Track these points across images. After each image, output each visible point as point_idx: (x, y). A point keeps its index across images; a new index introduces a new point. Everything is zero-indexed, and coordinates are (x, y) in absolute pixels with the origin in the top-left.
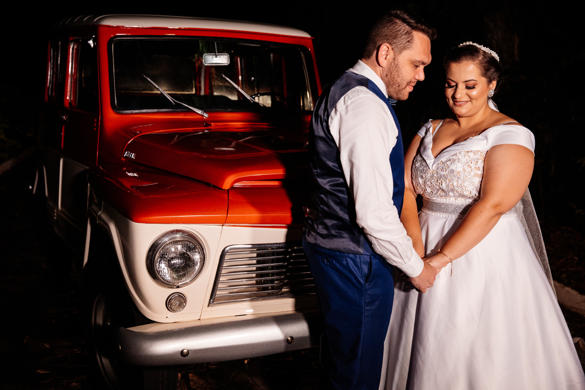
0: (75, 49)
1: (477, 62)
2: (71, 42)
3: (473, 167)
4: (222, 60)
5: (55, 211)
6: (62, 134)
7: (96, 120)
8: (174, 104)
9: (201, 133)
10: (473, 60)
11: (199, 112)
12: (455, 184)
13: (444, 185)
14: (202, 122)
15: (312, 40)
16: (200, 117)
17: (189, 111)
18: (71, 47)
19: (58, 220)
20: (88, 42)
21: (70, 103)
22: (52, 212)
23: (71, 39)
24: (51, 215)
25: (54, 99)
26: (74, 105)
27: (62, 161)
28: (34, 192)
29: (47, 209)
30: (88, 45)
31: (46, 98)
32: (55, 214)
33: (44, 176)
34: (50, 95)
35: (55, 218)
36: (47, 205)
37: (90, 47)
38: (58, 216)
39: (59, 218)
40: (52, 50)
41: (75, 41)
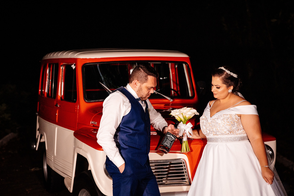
0: (63, 70)
1: (221, 78)
2: (61, 65)
3: (226, 121)
5: (53, 157)
6: (57, 114)
7: (76, 106)
10: (219, 77)
12: (219, 129)
13: (214, 129)
15: (189, 58)
18: (61, 68)
19: (54, 161)
20: (72, 66)
21: (61, 98)
22: (50, 158)
23: (62, 64)
24: (50, 159)
25: (50, 95)
26: (63, 98)
27: (57, 129)
28: (37, 149)
29: (47, 156)
30: (72, 68)
31: (46, 95)
32: (52, 158)
33: (45, 138)
34: (48, 94)
35: (52, 160)
36: (47, 154)
37: (73, 69)
38: (54, 159)
39: (55, 160)
40: (49, 68)
41: (64, 65)
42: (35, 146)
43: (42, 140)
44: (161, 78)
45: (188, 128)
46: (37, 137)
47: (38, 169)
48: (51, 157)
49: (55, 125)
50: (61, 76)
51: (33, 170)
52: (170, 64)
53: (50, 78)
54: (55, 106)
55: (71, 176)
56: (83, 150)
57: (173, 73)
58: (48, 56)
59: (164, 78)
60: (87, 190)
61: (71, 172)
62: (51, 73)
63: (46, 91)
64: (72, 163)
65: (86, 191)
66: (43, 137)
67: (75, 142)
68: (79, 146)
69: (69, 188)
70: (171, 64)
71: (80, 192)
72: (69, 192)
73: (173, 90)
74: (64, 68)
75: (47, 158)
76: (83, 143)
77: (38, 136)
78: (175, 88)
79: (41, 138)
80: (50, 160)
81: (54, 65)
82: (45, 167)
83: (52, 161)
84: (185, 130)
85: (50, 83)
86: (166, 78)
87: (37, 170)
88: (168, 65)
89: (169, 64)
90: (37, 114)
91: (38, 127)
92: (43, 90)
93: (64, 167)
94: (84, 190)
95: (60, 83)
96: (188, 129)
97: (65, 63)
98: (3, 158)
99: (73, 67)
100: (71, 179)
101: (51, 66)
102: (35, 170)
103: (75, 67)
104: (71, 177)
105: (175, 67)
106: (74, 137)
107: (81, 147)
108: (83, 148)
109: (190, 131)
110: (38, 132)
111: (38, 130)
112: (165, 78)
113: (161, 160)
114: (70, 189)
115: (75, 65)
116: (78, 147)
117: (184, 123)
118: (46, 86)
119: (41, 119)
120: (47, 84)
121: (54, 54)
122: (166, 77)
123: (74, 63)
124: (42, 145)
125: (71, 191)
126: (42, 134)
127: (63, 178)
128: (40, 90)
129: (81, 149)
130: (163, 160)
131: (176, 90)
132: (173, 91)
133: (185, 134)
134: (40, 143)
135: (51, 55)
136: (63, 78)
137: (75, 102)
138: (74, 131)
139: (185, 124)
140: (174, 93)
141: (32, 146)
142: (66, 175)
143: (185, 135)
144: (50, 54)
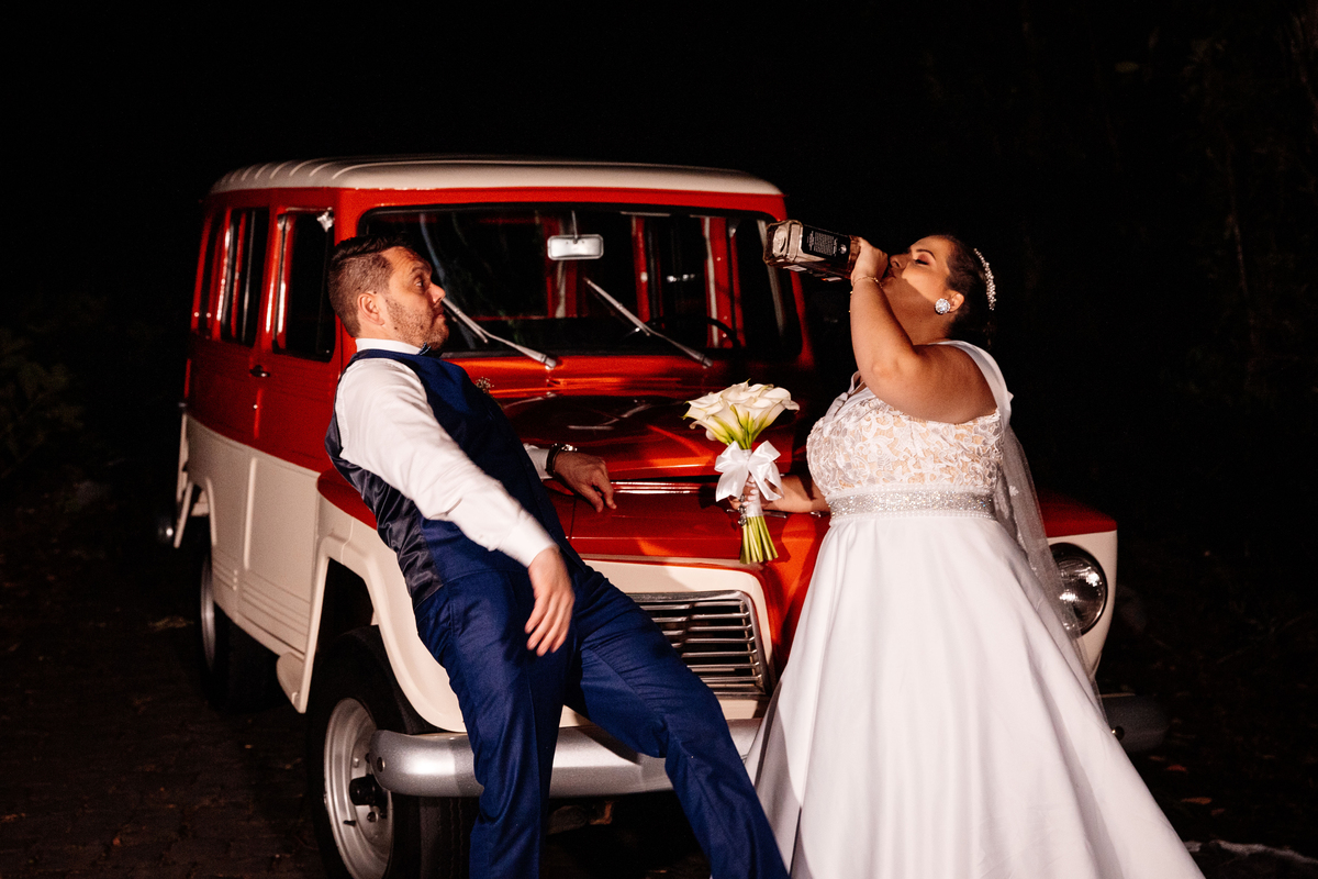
0: (287, 232)
2: (280, 217)
4: (587, 248)
5: (236, 572)
6: (256, 407)
7: (330, 373)
8: (486, 341)
9: (540, 398)
11: (537, 357)
14: (538, 377)
15: (784, 199)
16: (538, 367)
17: (514, 355)
18: (280, 226)
19: (242, 590)
20: (319, 219)
21: (275, 343)
22: (227, 577)
23: (280, 211)
24: (224, 583)
25: (234, 332)
26: (282, 344)
27: (255, 463)
28: (177, 543)
29: (215, 571)
30: (320, 225)
31: (217, 333)
32: (235, 580)
33: (208, 502)
34: (225, 326)
35: (235, 588)
36: (214, 564)
37: (323, 229)
38: (241, 581)
39: (245, 587)
40: (232, 228)
41: (289, 215)
42: (169, 532)
43: (199, 510)
44: (672, 279)
45: (762, 462)
46: (179, 496)
47: (181, 623)
48: (230, 575)
49: (247, 448)
50: (276, 257)
51: (160, 624)
52: (707, 220)
53: (237, 267)
54: (250, 375)
55: (303, 650)
56: (349, 544)
57: (719, 259)
58: (232, 180)
59: (682, 277)
60: (361, 703)
61: (302, 634)
62: (239, 248)
63: (219, 317)
64: (308, 599)
65: (361, 710)
66: (203, 497)
67: (322, 515)
68: (338, 532)
69: (294, 695)
70: (711, 220)
71: (337, 710)
72: (292, 709)
73: (716, 323)
74: (288, 228)
75: (214, 578)
76: (353, 519)
77: (184, 493)
78: (726, 318)
79: (195, 499)
80: (225, 588)
81: (254, 213)
82: (208, 615)
83: (231, 588)
84: (750, 474)
85: (235, 284)
86: (692, 276)
87: (178, 626)
88: (700, 224)
89: (703, 221)
90: (183, 405)
91: (184, 456)
92: (209, 315)
93: (278, 616)
94: (350, 702)
95: (272, 285)
96: (760, 467)
97: (293, 209)
98: (51, 578)
99: (326, 222)
100: (303, 661)
101: (243, 221)
102: (171, 625)
103: (333, 225)
104: (303, 654)
105: (728, 233)
106: (319, 495)
107: (343, 535)
108: (351, 537)
109: (770, 473)
110: (183, 478)
111: (185, 469)
112: (685, 277)
113: (656, 594)
114: (298, 699)
115: (331, 215)
116: (333, 536)
117: (744, 447)
118: (221, 297)
119: (198, 424)
120: (222, 288)
121: (255, 171)
122: (689, 274)
123: (329, 209)
124: (199, 526)
125: (302, 707)
126: (201, 485)
127: (274, 657)
128: (197, 315)
129: (342, 540)
130: (663, 594)
131: (729, 325)
132: (715, 329)
133: (752, 488)
134: (191, 519)
135: (243, 178)
136: (284, 266)
137: (327, 359)
138: (318, 474)
139: (750, 451)
140: (721, 339)
141: (161, 532)
142: (284, 646)
143: (753, 492)
144: (239, 171)
